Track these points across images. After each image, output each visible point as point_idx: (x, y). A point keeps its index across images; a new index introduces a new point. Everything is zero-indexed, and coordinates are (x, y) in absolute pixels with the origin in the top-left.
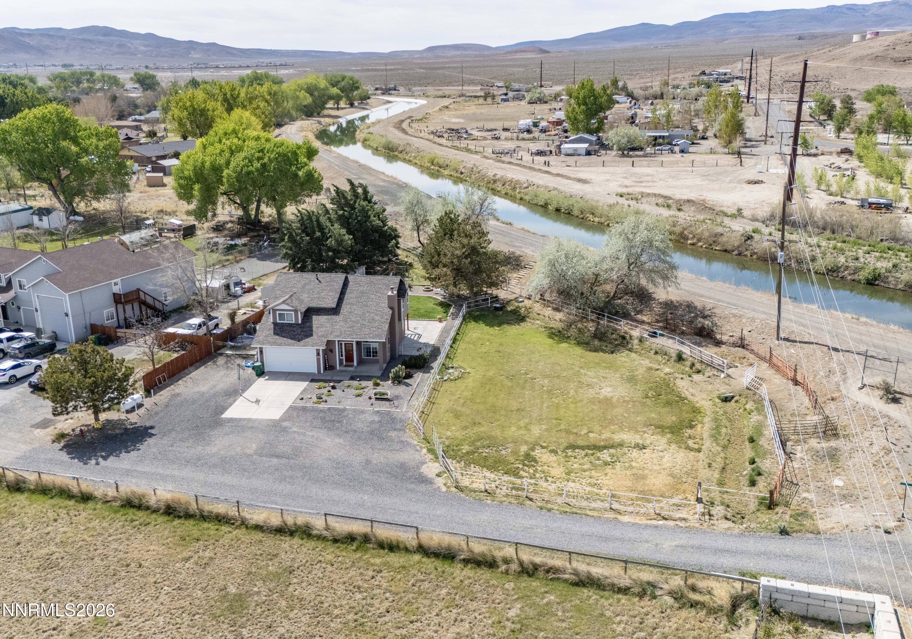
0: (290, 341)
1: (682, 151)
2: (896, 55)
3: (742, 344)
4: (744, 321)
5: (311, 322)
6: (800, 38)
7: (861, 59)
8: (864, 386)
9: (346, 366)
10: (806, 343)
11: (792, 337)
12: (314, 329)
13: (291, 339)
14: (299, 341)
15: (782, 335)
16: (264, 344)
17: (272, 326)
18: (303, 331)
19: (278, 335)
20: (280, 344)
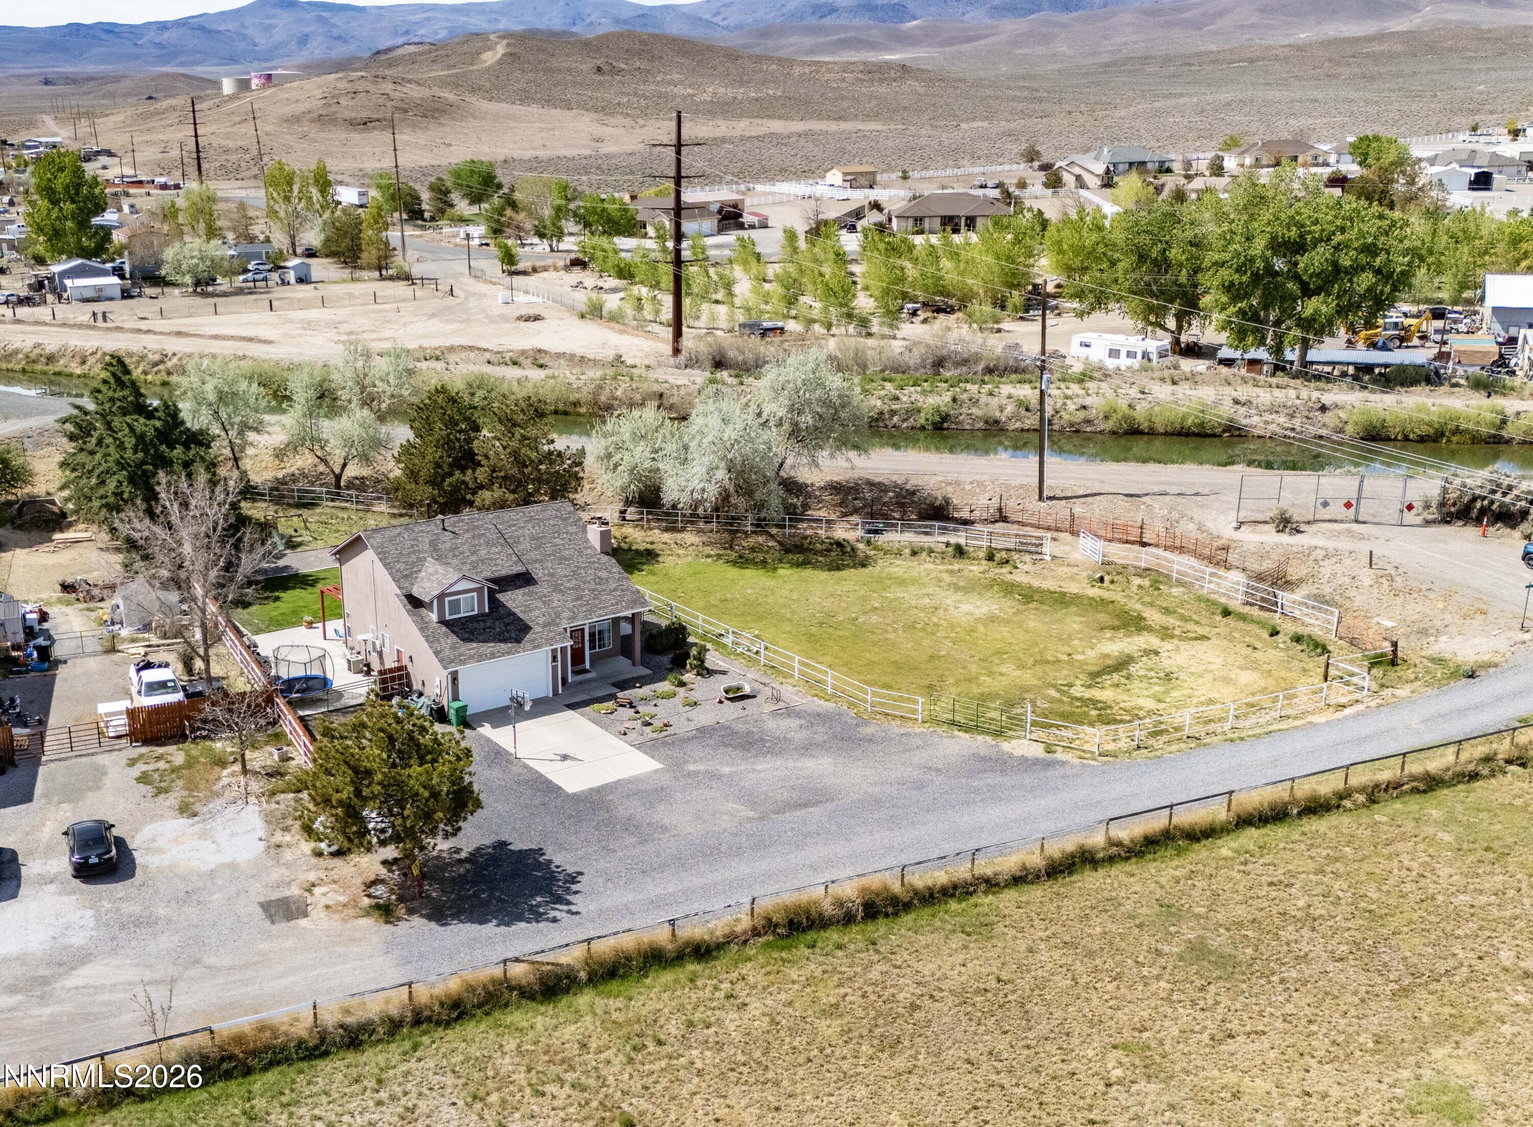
0: (502, 646)
1: (301, 280)
2: (348, 114)
3: (1002, 517)
4: (968, 487)
5: (504, 605)
6: (47, 82)
7: (296, 119)
8: (1241, 524)
9: (575, 673)
10: (1086, 496)
11: (1059, 494)
12: (520, 615)
13: (500, 641)
14: (518, 641)
15: (1046, 494)
16: (463, 662)
17: (444, 629)
18: (506, 625)
19: (471, 640)
20: (493, 656)
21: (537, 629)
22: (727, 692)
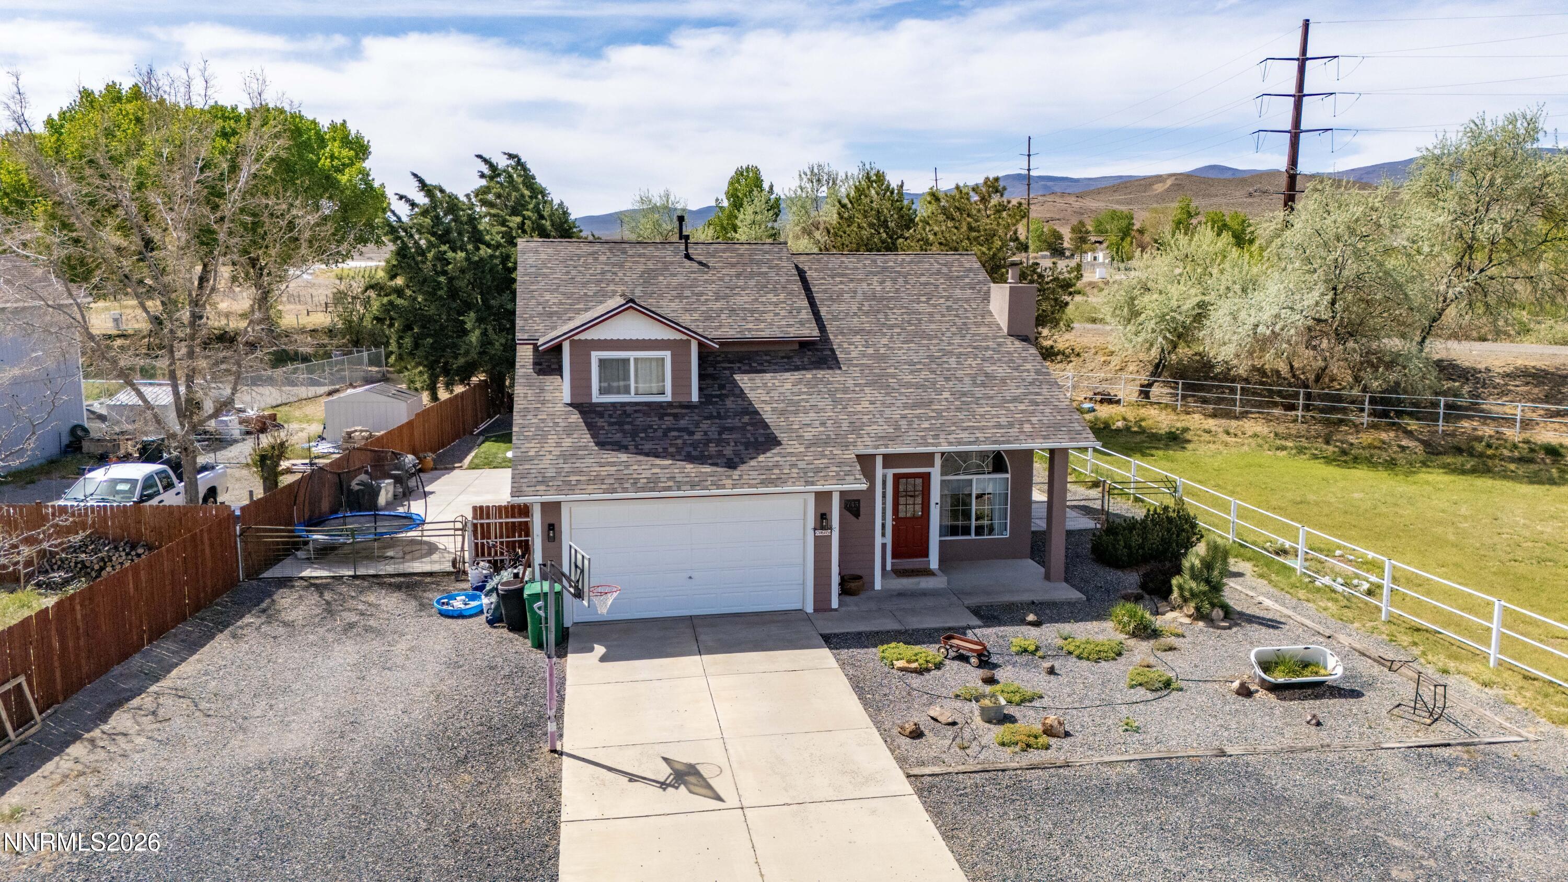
0: (690, 468)
5: (742, 394)
9: (900, 573)
12: (768, 417)
13: (690, 458)
14: (731, 465)
16: (570, 487)
17: (576, 417)
18: (723, 430)
19: (620, 447)
20: (653, 484)
21: (791, 446)
22: (1267, 666)
